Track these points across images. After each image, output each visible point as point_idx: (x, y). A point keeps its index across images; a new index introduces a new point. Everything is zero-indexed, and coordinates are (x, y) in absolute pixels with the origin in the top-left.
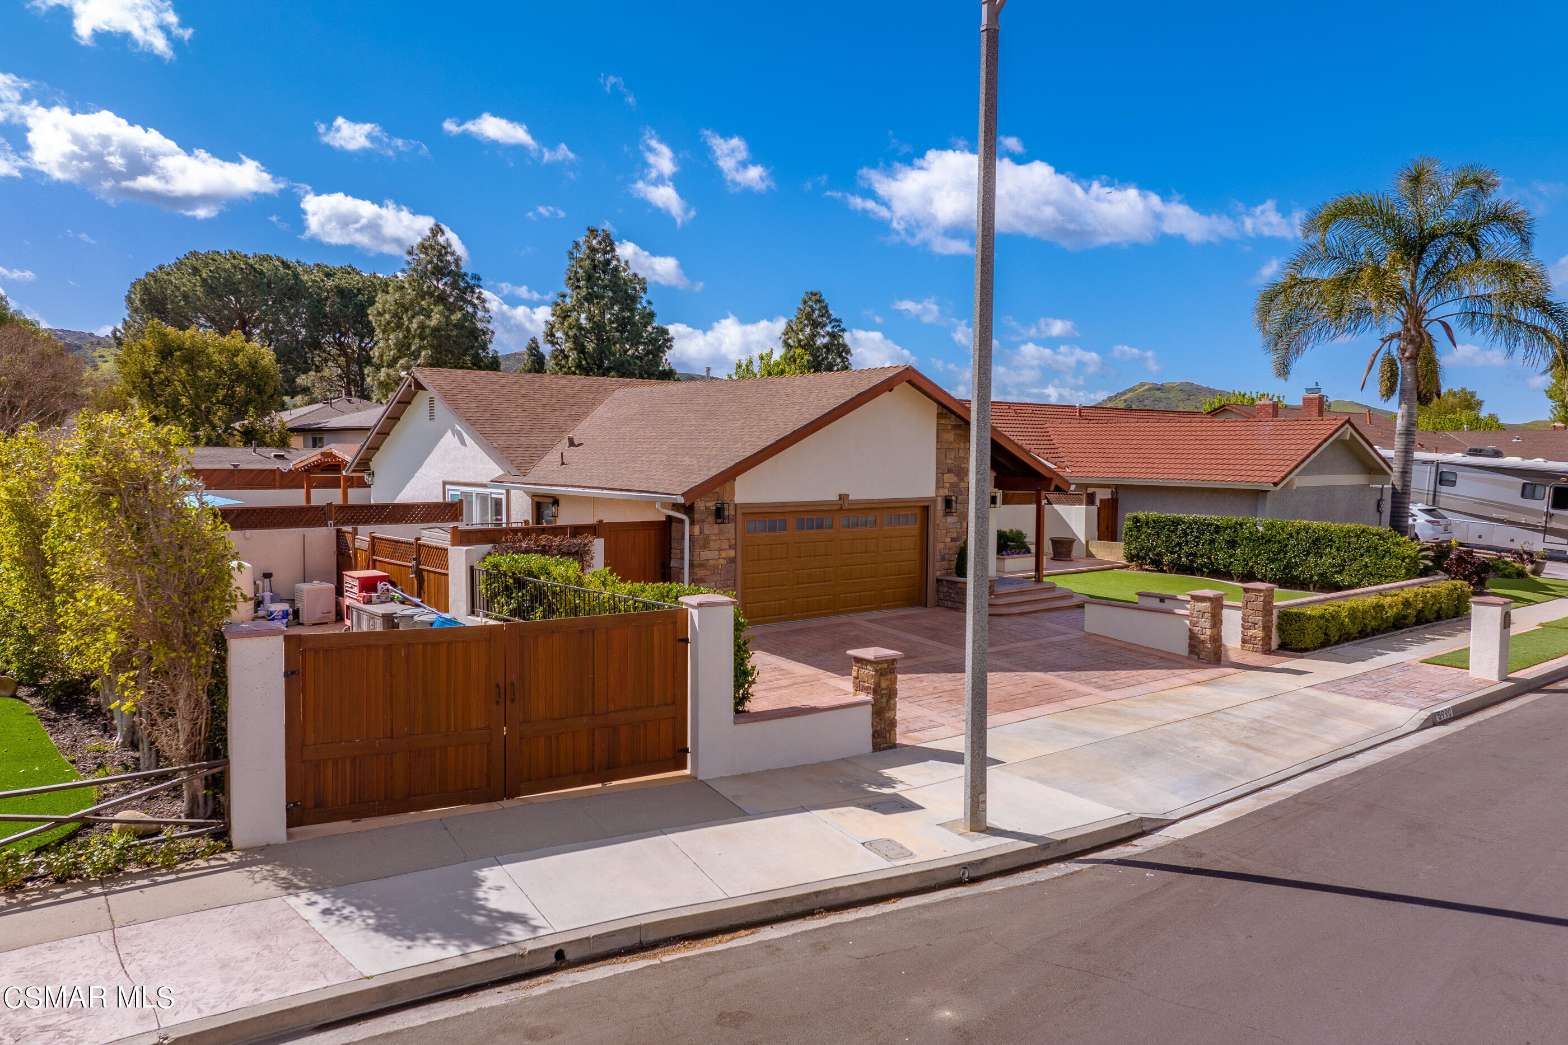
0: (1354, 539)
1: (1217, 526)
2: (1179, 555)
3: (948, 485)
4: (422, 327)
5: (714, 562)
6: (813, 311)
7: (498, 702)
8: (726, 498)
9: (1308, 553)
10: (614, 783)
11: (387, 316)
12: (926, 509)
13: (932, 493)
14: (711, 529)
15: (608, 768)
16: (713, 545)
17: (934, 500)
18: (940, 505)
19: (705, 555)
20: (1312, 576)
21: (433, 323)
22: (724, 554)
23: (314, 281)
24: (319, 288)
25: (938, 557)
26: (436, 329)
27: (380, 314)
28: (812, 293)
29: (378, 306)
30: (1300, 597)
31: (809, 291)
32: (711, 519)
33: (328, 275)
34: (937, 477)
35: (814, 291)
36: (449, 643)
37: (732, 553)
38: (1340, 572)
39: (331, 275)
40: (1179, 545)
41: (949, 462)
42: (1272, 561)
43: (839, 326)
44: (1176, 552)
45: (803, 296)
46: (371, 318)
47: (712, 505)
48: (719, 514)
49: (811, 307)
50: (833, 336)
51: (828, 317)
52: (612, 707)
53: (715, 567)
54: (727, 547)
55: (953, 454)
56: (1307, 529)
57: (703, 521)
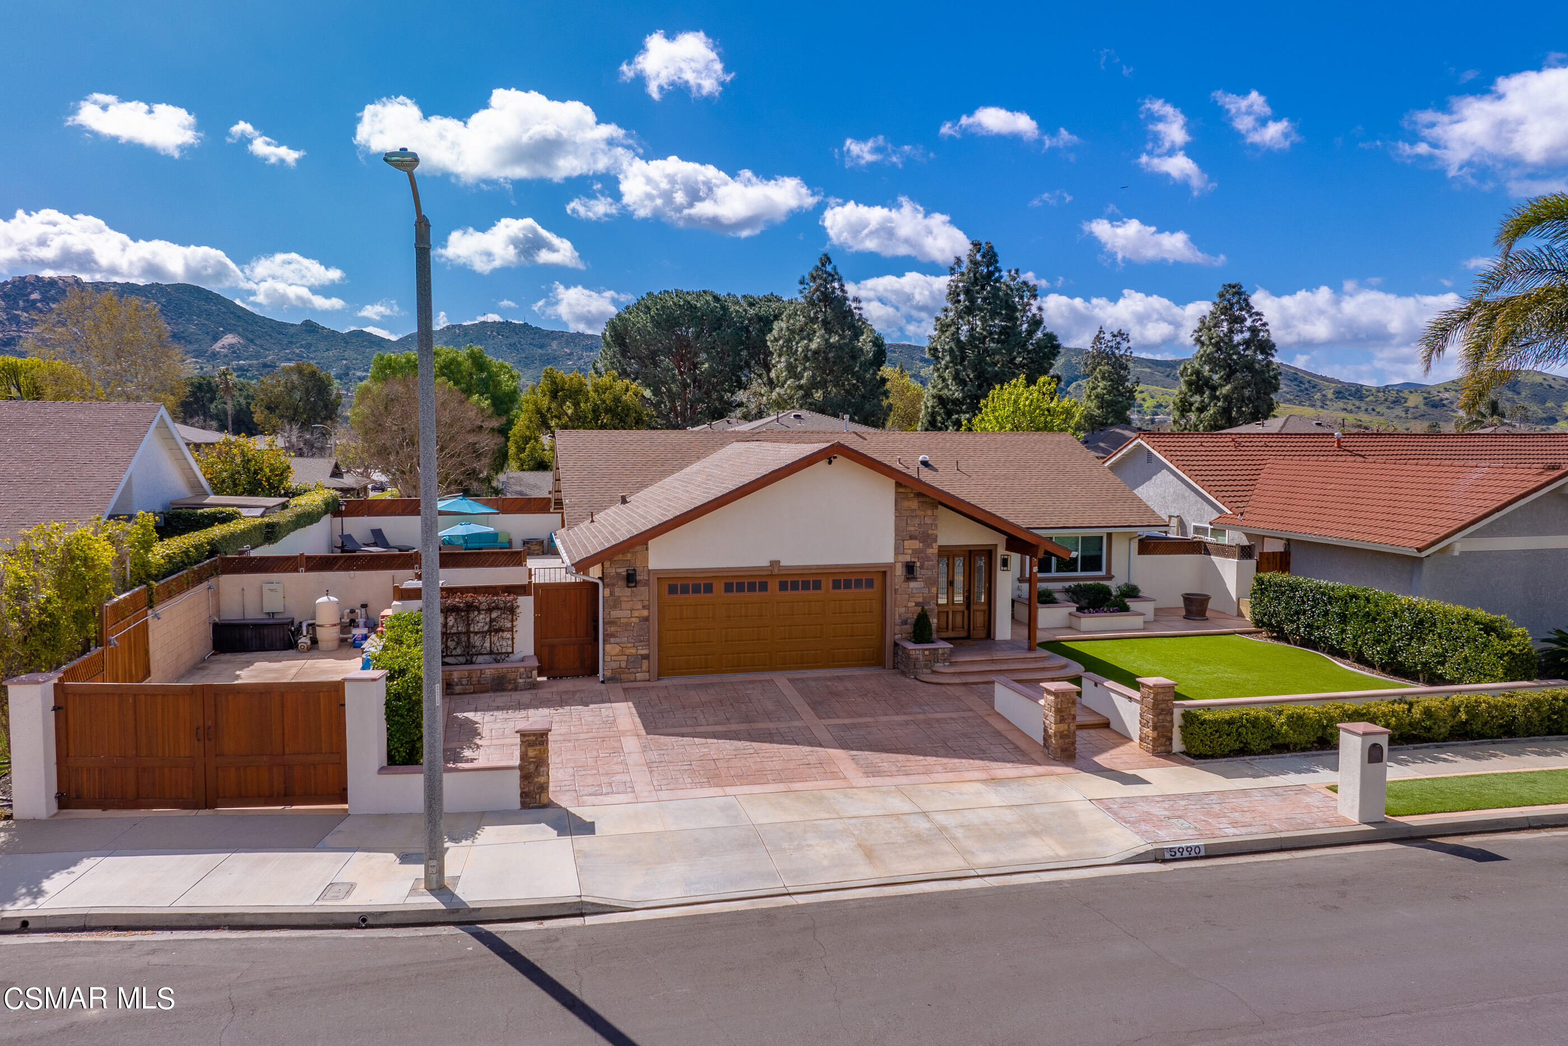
0: (1456, 626)
1: (1330, 597)
2: (1298, 625)
3: (910, 552)
4: (806, 348)
5: (626, 620)
6: (1232, 305)
7: (199, 740)
8: (639, 565)
9: (1412, 638)
10: (294, 807)
11: (781, 342)
12: (885, 573)
13: (890, 559)
14: (623, 592)
15: (285, 795)
16: (624, 605)
17: (891, 566)
18: (900, 571)
19: (615, 614)
20: (1416, 665)
21: (813, 346)
22: (636, 614)
23: (738, 311)
24: (741, 317)
25: (898, 621)
26: (816, 352)
27: (776, 340)
28: (1230, 286)
29: (775, 332)
30: (1407, 686)
31: (1227, 283)
32: (622, 583)
33: (751, 305)
34: (895, 543)
35: (1233, 283)
36: (163, 695)
37: (645, 613)
38: (1443, 664)
39: (754, 305)
40: (1297, 613)
41: (912, 529)
42: (1378, 642)
43: (1261, 320)
44: (1295, 621)
45: (1220, 289)
46: (769, 343)
47: (623, 571)
48: (631, 579)
49: (1229, 301)
50: (1254, 330)
51: (1248, 312)
52: (287, 751)
53: (628, 624)
54: (640, 607)
55: (917, 521)
56: (1411, 608)
57: (613, 585)
